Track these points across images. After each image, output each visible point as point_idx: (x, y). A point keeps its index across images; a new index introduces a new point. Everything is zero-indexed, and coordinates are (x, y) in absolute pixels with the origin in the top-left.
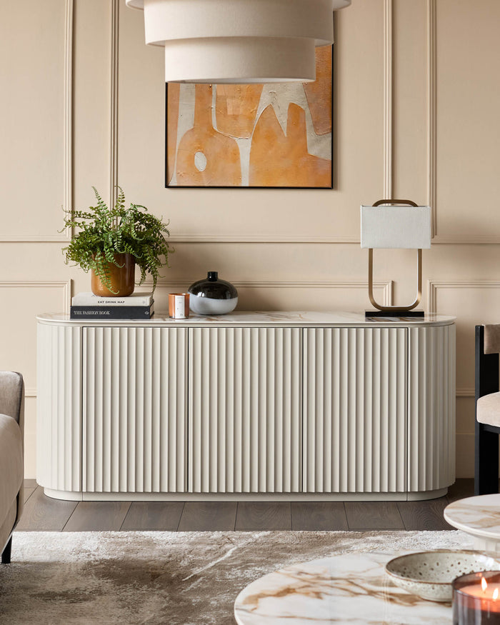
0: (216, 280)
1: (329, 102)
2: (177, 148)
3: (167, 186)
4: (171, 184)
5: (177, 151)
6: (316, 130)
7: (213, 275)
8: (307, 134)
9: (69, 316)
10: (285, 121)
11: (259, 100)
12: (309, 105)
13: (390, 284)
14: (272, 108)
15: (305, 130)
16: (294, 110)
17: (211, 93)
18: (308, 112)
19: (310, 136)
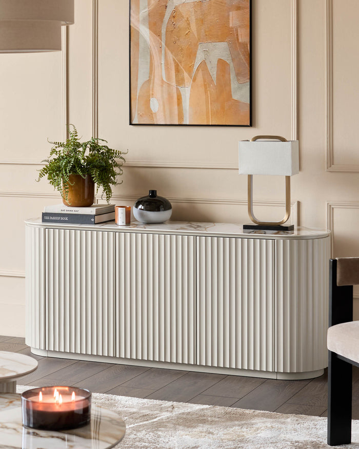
0: (155, 197)
1: (248, 57)
2: (138, 95)
3: (131, 124)
4: (134, 122)
5: (137, 97)
6: (238, 80)
7: (153, 193)
8: (232, 83)
9: (41, 220)
10: (215, 73)
11: (195, 57)
12: (233, 60)
13: (296, 203)
14: (205, 63)
15: (230, 80)
16: (222, 64)
17: (161, 52)
18: (232, 65)
19: (234, 85)
